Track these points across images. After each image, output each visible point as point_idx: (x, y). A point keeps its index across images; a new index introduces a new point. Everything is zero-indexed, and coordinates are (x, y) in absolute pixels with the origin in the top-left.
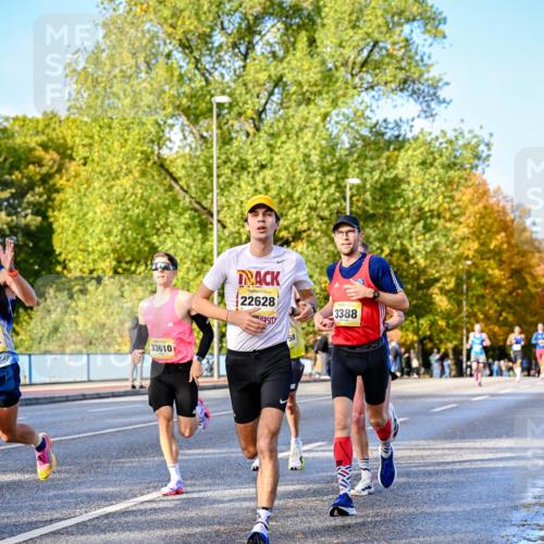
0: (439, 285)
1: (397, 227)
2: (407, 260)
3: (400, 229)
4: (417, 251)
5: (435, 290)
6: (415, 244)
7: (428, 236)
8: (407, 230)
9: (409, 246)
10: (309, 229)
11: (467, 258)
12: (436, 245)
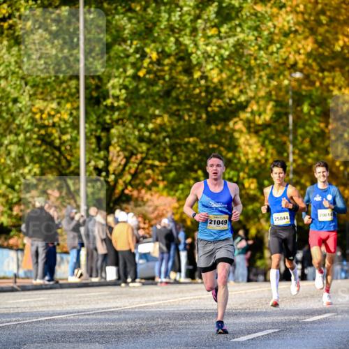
0: (245, 115)
1: (170, 12)
2: (188, 71)
3: (175, 17)
4: (207, 56)
5: (237, 125)
6: (201, 42)
7: (224, 29)
8: (187, 19)
9: (191, 48)
10: (10, 16)
11: (294, 67)
12: (240, 45)
